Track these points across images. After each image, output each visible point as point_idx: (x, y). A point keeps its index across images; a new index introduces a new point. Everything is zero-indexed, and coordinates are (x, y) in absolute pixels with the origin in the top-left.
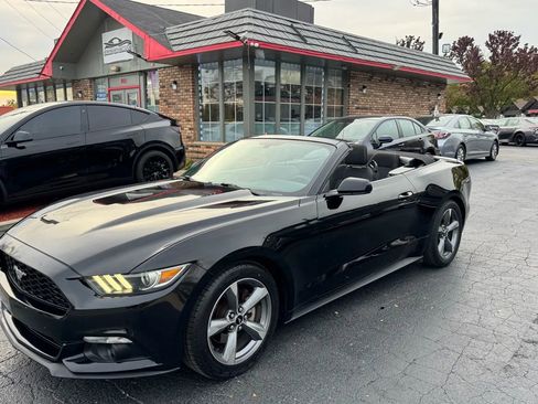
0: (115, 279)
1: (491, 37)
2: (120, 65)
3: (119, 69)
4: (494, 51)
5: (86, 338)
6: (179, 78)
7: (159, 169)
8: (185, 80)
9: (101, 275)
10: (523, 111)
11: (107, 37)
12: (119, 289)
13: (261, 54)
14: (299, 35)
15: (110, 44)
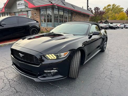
0: (52, 55)
1: (95, 8)
2: (22, 9)
3: (21, 10)
4: (95, 11)
5: (45, 71)
6: (36, 12)
7: (35, 32)
8: (38, 13)
9: (48, 54)
10: (104, 23)
11: (18, 3)
12: (53, 58)
13: (56, 7)
14: (63, 4)
15: (19, 4)
